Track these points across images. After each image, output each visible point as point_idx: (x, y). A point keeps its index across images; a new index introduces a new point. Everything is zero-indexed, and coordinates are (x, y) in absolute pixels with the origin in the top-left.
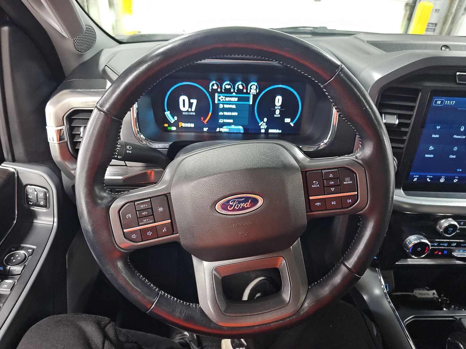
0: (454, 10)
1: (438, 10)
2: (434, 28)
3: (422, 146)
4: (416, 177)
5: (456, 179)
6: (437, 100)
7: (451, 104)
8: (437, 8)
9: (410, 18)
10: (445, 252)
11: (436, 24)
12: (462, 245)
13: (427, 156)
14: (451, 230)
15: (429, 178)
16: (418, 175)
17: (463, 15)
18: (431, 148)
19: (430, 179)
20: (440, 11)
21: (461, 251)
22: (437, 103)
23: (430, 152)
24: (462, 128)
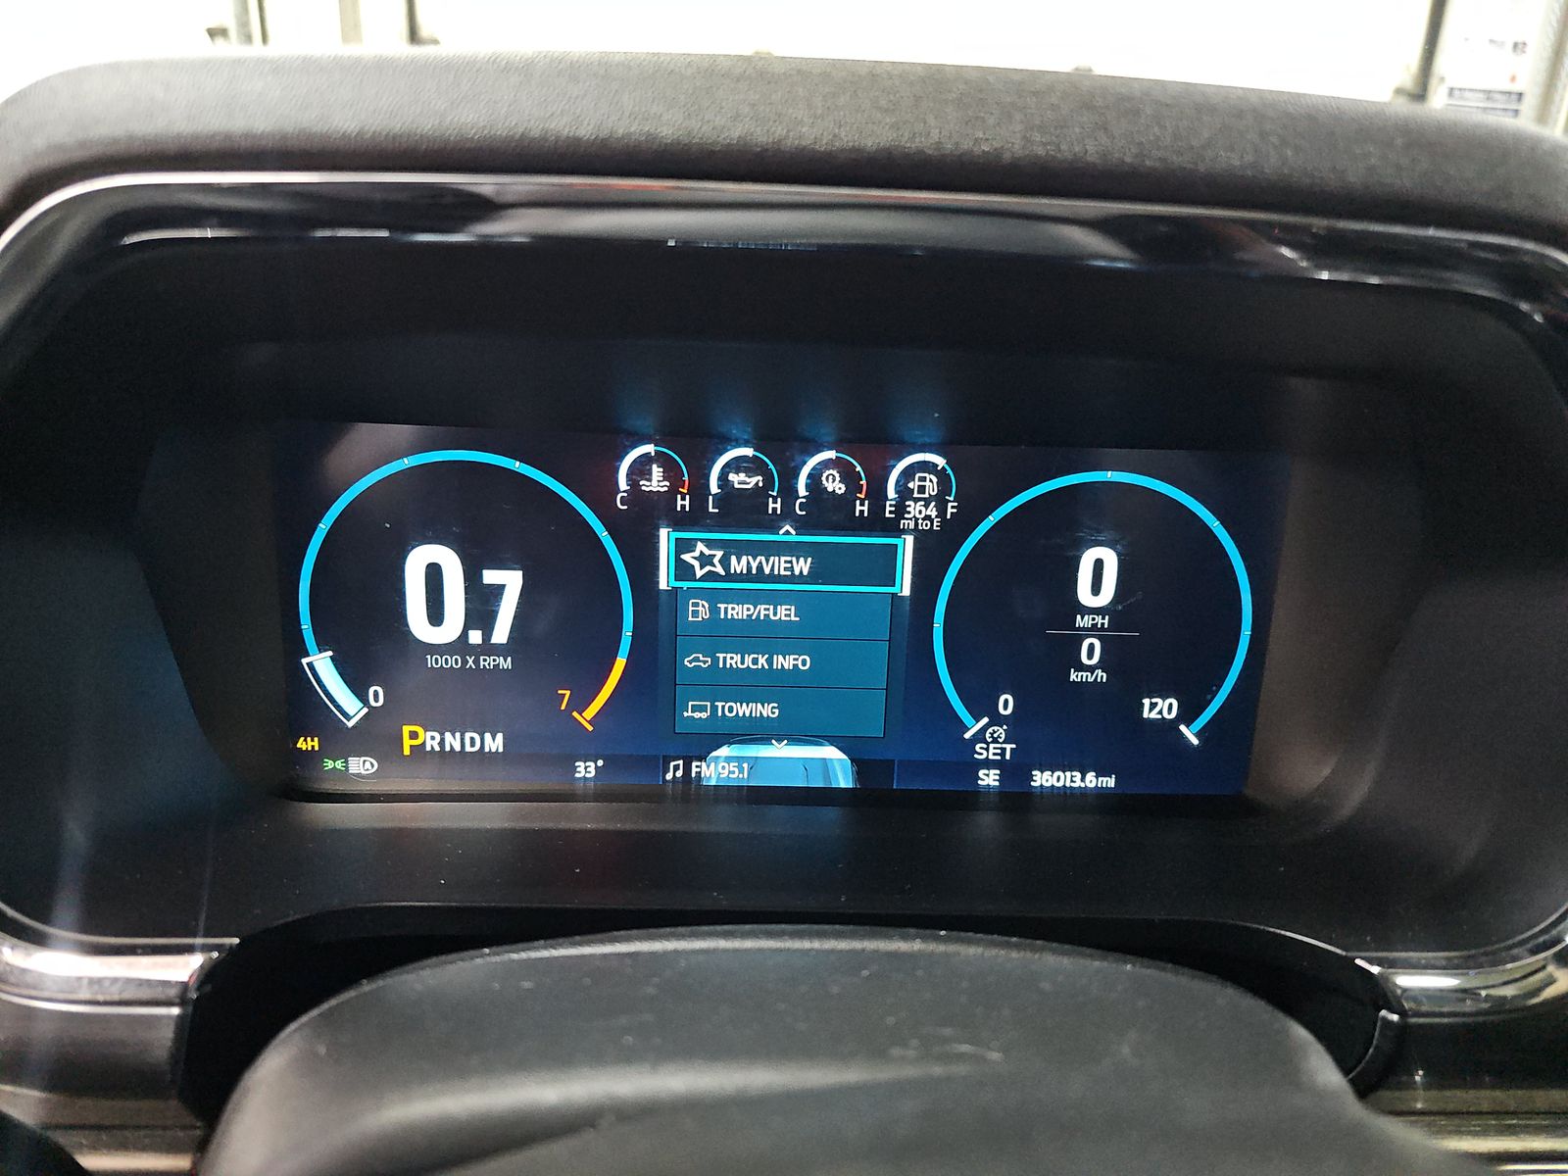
2: (1516, 107)
11: (1520, 95)
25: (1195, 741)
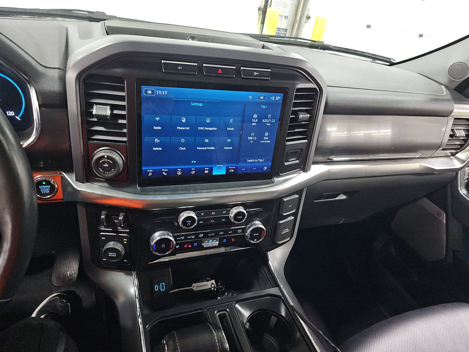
0: (298, 18)
1: (286, 17)
2: (285, 33)
3: (146, 139)
4: (150, 172)
5: (193, 171)
6: (148, 90)
7: (164, 94)
8: (286, 15)
9: (263, 23)
10: (195, 244)
11: (286, 30)
12: (209, 235)
13: (154, 149)
14: (190, 223)
15: (164, 171)
16: (152, 169)
17: (305, 22)
18: (157, 140)
19: (166, 172)
20: (288, 18)
21: (211, 241)
22: (148, 93)
23: (157, 145)
24: (183, 119)
25: (19, 119)
